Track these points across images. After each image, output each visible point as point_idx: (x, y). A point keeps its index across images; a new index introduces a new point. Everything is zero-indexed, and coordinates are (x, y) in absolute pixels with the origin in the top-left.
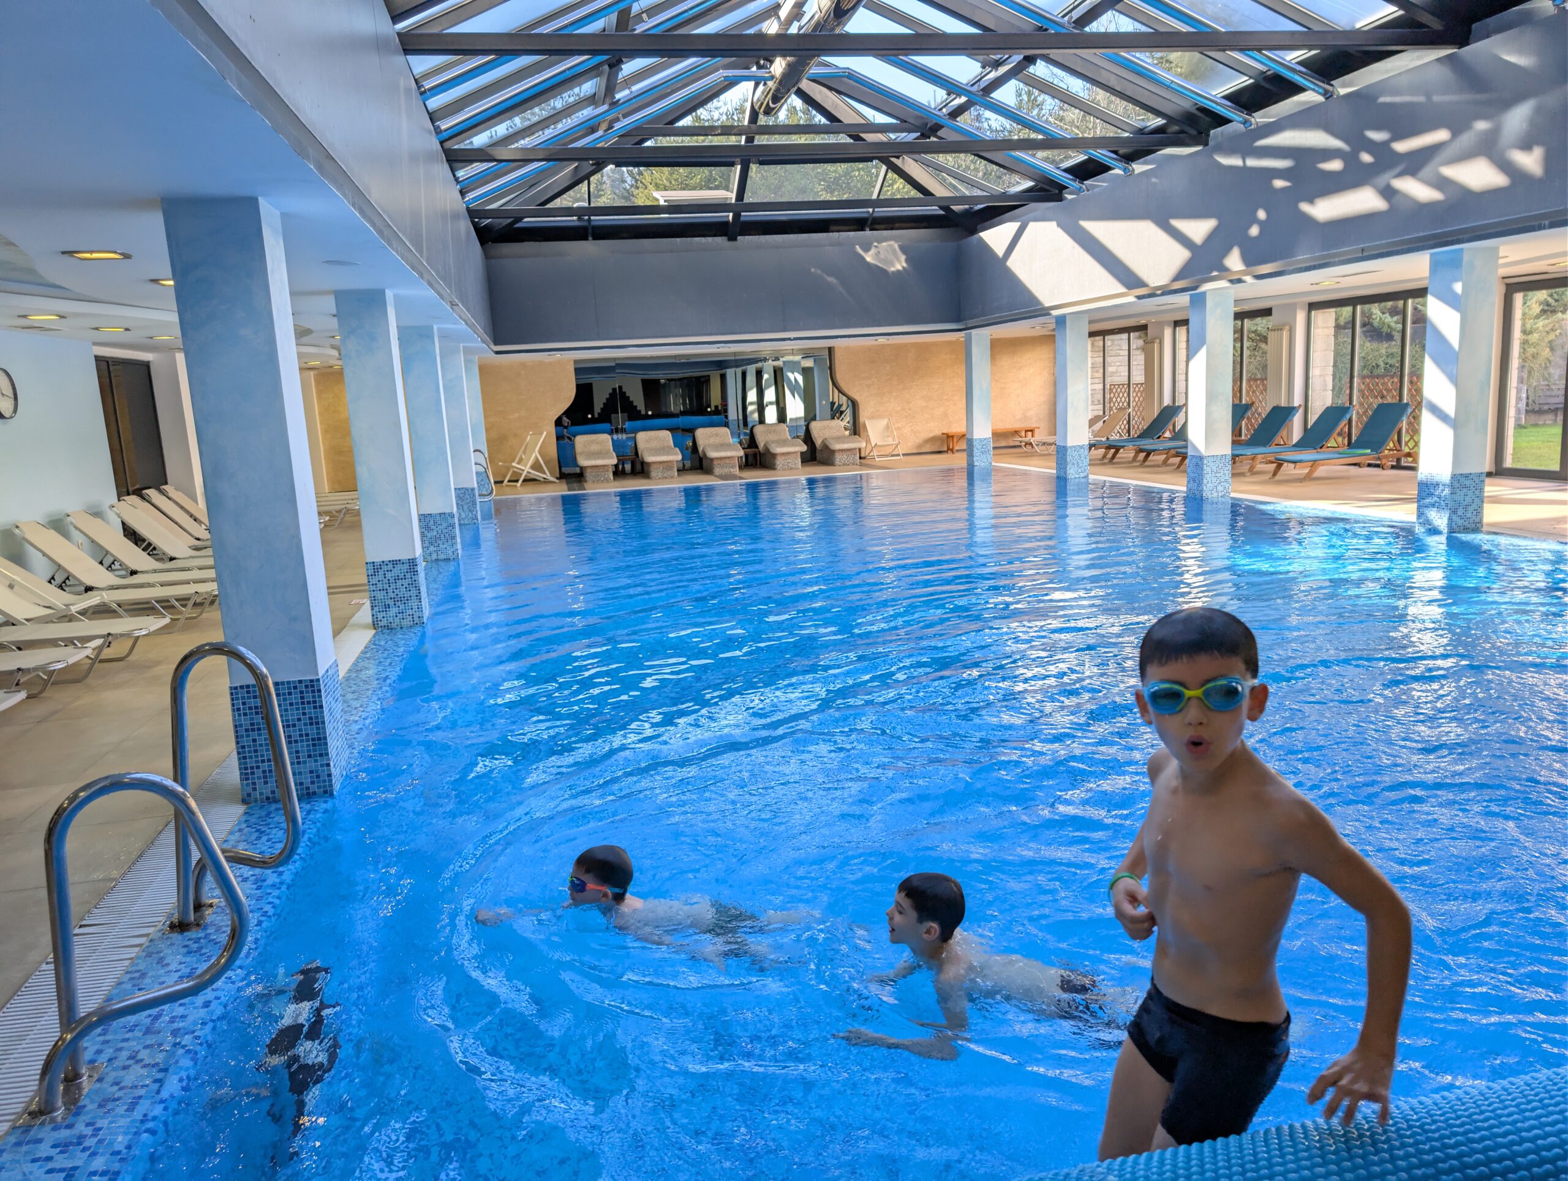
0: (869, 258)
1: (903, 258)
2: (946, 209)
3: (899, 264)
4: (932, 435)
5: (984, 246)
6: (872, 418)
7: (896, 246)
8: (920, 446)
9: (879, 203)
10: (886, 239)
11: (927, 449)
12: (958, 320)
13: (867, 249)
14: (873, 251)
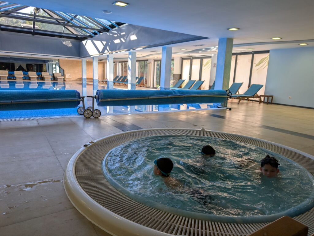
0: (64, 43)
1: (71, 44)
2: (77, 36)
3: (70, 45)
4: (79, 78)
5: (83, 43)
6: (67, 73)
7: (70, 42)
8: (77, 79)
9: (63, 33)
10: (67, 40)
11: (78, 80)
12: (79, 56)
13: (64, 42)
14: (65, 42)
